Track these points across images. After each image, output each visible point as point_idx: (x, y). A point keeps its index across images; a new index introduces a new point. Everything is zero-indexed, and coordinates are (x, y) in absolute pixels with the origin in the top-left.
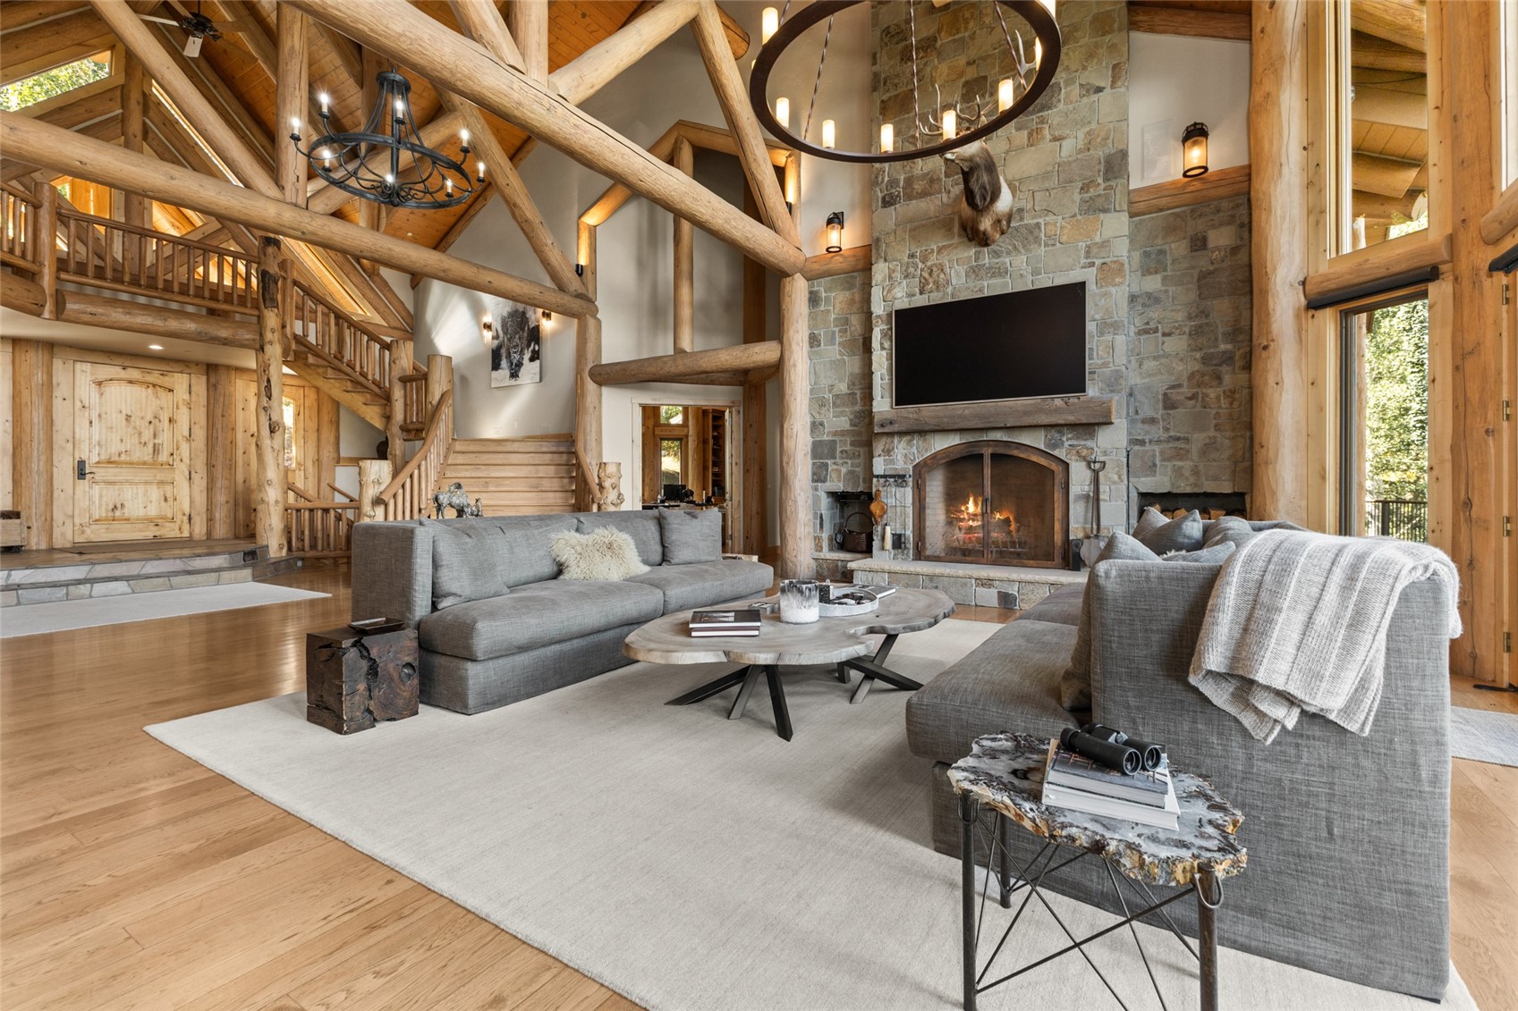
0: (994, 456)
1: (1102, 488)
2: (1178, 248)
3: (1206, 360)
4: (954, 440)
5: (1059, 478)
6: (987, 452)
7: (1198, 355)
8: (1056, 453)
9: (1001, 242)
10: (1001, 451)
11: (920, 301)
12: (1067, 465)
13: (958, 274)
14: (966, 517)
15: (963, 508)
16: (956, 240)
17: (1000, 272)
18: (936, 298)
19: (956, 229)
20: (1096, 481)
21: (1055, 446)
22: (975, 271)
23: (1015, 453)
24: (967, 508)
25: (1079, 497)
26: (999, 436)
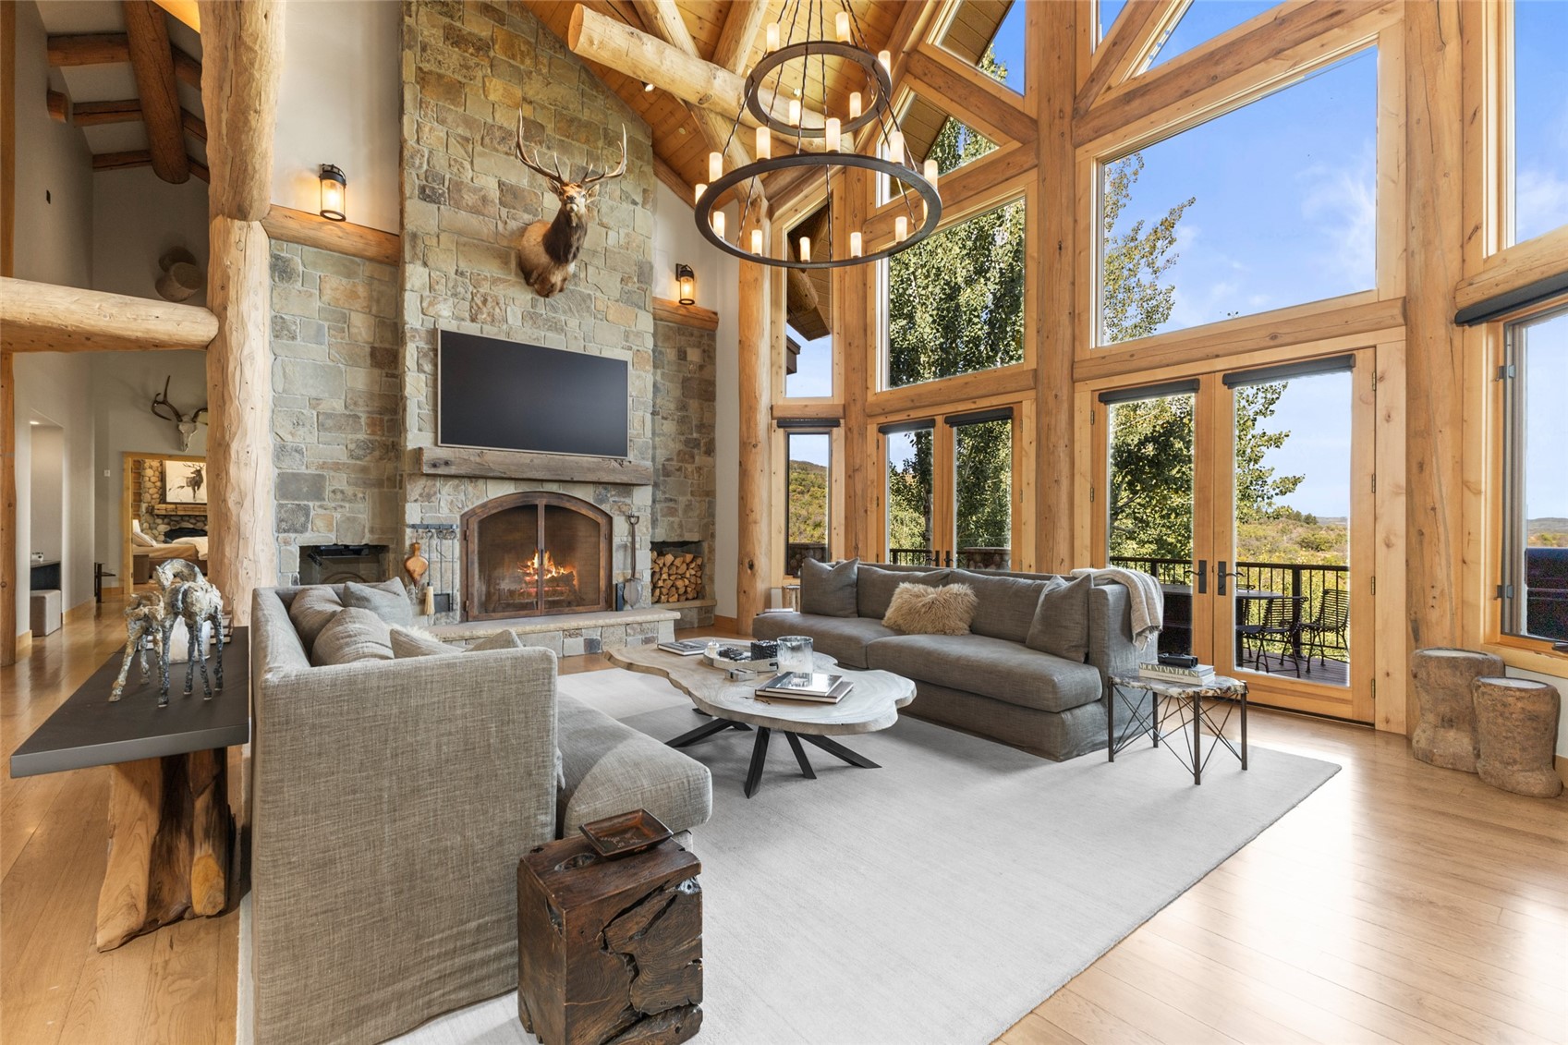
0: (548, 508)
1: (637, 539)
2: (671, 354)
3: (687, 442)
4: (508, 489)
5: (604, 529)
6: (541, 503)
7: (683, 438)
8: (603, 507)
9: (557, 298)
10: (555, 502)
11: (471, 329)
12: (610, 519)
13: (514, 313)
14: (532, 571)
15: (529, 564)
16: (512, 278)
17: (558, 328)
18: (490, 332)
19: (513, 264)
20: (633, 534)
21: (602, 501)
22: (530, 317)
23: (568, 505)
24: (533, 564)
25: (619, 547)
26: (554, 488)
